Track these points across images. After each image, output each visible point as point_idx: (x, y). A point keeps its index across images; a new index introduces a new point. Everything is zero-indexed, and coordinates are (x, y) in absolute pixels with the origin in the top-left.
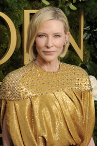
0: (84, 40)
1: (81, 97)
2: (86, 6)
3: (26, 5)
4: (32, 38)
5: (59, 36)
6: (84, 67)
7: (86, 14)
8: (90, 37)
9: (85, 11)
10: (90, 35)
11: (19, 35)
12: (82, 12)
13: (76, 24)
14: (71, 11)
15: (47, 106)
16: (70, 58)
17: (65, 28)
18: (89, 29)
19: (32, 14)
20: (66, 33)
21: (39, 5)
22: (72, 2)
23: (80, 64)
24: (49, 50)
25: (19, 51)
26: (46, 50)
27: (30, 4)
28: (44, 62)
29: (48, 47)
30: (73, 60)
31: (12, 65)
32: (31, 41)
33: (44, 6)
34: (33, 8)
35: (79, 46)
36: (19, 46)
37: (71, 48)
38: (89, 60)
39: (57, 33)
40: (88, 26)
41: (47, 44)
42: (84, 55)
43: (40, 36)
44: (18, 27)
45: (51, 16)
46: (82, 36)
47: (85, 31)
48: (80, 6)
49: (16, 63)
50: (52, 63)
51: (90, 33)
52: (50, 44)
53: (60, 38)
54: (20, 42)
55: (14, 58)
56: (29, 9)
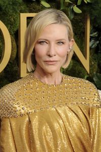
0: (90, 49)
1: (89, 114)
2: (93, 8)
3: (23, 7)
4: (31, 45)
5: (63, 43)
6: (90, 79)
7: (93, 18)
8: (98, 44)
9: (91, 15)
10: (98, 42)
11: (14, 43)
12: (88, 15)
13: (82, 30)
14: (75, 14)
15: (48, 123)
16: (74, 70)
17: (69, 33)
18: (96, 36)
19: (29, 19)
20: (70, 40)
21: (38, 7)
22: (76, 4)
23: (86, 77)
24: (51, 59)
25: (15, 62)
26: (48, 59)
27: (28, 7)
28: (45, 73)
29: (50, 56)
30: (77, 72)
31: (6, 77)
32: (29, 49)
33: (43, 8)
34: (31, 12)
35: (85, 56)
36: (15, 56)
37: (75, 57)
38: (97, 72)
39: (61, 40)
40: (95, 32)
41: (49, 51)
42: (91, 66)
43: (41, 43)
44: (13, 33)
45: (53, 19)
46: (89, 44)
47: (91, 38)
48: (85, 8)
49: (11, 75)
50: (53, 75)
51: (98, 40)
52: (52, 53)
53: (63, 46)
54: (16, 50)
55: (9, 69)
56: (26, 12)
